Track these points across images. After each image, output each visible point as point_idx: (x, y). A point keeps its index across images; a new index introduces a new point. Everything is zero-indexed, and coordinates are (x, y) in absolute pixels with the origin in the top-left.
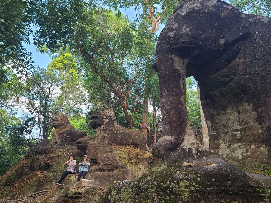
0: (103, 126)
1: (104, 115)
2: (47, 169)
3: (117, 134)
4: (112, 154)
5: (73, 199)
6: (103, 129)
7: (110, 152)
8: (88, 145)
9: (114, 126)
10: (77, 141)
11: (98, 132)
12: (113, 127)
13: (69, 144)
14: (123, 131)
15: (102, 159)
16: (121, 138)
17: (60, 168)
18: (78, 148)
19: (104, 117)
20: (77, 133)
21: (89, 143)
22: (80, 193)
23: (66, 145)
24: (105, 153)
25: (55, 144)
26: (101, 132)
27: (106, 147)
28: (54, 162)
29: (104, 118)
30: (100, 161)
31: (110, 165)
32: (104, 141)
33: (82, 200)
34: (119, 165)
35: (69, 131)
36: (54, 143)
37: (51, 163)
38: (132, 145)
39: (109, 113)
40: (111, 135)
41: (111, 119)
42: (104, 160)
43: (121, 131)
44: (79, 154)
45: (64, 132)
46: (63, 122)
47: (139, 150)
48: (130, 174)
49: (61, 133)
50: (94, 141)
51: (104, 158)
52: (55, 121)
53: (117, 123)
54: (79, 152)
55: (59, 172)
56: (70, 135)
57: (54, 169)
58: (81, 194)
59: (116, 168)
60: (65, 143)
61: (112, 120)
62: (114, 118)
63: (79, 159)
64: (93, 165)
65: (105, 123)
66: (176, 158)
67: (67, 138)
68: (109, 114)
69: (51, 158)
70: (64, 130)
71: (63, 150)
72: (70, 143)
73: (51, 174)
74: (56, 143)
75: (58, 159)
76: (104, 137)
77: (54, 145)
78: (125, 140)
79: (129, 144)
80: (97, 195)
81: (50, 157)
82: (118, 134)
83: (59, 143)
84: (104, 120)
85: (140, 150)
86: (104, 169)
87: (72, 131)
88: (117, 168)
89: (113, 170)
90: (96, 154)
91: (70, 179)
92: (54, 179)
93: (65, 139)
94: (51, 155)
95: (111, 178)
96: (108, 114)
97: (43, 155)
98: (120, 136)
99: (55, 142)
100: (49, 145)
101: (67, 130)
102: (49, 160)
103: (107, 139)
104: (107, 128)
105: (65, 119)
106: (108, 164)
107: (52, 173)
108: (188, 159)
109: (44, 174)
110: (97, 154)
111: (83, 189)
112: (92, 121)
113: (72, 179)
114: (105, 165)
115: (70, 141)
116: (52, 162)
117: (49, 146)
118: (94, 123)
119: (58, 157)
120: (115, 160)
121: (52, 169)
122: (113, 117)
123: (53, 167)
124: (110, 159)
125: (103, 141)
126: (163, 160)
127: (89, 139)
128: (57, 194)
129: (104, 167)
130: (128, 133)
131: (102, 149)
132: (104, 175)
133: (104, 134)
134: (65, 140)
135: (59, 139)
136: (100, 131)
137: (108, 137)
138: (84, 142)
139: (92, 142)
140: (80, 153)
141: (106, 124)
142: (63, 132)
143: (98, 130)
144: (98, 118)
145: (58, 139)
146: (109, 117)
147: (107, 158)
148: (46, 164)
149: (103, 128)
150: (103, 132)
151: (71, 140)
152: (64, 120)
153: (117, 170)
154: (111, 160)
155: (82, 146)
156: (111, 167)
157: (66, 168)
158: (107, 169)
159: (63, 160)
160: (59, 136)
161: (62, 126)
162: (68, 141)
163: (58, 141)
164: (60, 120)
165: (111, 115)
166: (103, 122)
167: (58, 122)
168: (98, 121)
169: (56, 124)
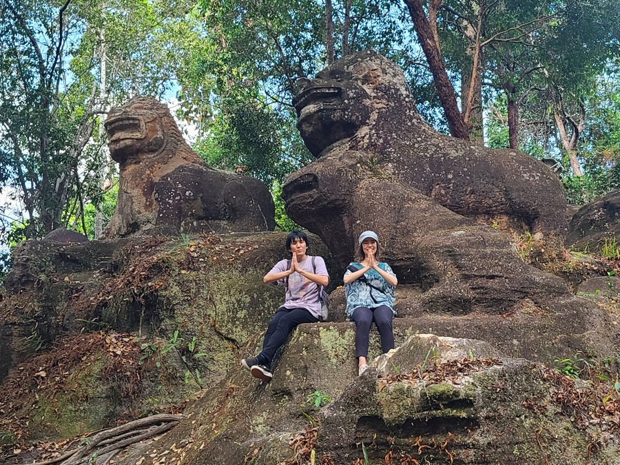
0: (364, 130)
1: (366, 80)
2: (147, 320)
12: (410, 135)
14: (460, 153)
16: (456, 186)
17: (209, 312)
19: (368, 89)
20: (225, 181)
21: (356, 183)
25: (128, 233)
28: (176, 289)
29: (368, 97)
30: (437, 263)
31: (493, 277)
34: (533, 282)
35: (191, 170)
36: (123, 231)
37: (164, 293)
38: (505, 218)
41: (400, 102)
43: (453, 153)
45: (168, 175)
46: (159, 134)
47: (538, 236)
49: (156, 180)
55: (207, 331)
56: (197, 189)
57: (180, 319)
59: (524, 293)
60: (180, 222)
61: (401, 105)
62: (408, 96)
65: (374, 116)
67: (187, 200)
68: (388, 77)
70: (170, 168)
72: (199, 224)
73: (167, 346)
75: (193, 273)
77: (124, 236)
78: (472, 192)
79: (490, 214)
82: (440, 164)
83: (147, 228)
84: (367, 102)
85: (546, 235)
86: (468, 301)
87: (201, 171)
88: (526, 295)
89: (511, 304)
91: (318, 347)
93: (178, 207)
94: (153, 258)
95: (515, 341)
96: (384, 79)
97: (91, 275)
98: (450, 176)
99: (129, 225)
100: (103, 238)
101: (181, 167)
102: (148, 278)
104: (386, 141)
106: (484, 273)
109: (135, 345)
112: (311, 108)
113: (329, 345)
114: (466, 278)
115: (199, 218)
116: (166, 289)
118: (320, 119)
119: (190, 263)
120: (510, 256)
121: (168, 321)
123: (173, 310)
127: (353, 167)
128: (260, 420)
129: (464, 290)
134: (180, 210)
135: (148, 207)
139: (369, 181)
141: (378, 121)
142: (164, 178)
144: (339, 94)
145: (143, 210)
147: (471, 244)
149: (370, 138)
151: (201, 213)
152: (162, 126)
153: (529, 306)
154: (493, 256)
155: (319, 200)
156: (500, 291)
157: (235, 311)
158: (478, 301)
159: (218, 279)
160: (145, 194)
161: (153, 151)
162: (192, 215)
163: (142, 218)
164: (142, 123)
165: (395, 80)
166: (366, 113)
167: (138, 135)
168: (344, 110)
169: (128, 142)
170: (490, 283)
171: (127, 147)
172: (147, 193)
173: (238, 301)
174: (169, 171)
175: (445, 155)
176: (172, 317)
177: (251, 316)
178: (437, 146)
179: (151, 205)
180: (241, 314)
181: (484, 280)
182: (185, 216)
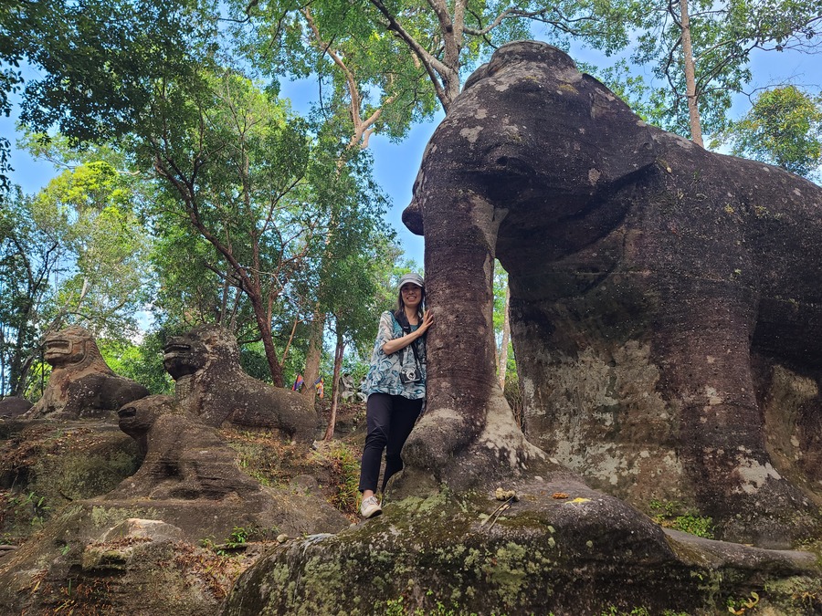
0: (200, 372)
1: (208, 342)
2: (18, 482)
3: (239, 396)
4: (222, 451)
5: (97, 577)
6: (201, 381)
7: (217, 444)
8: (153, 421)
9: (231, 374)
10: (123, 408)
11: (186, 388)
12: (228, 377)
13: (90, 416)
14: (256, 391)
15: (195, 464)
16: (249, 410)
17: (59, 481)
18: (123, 428)
19: (208, 347)
21: (159, 416)
22: (122, 560)
23: (83, 417)
24: (205, 445)
25: (47, 412)
26: (192, 389)
27: (206, 429)
28: (41, 465)
29: (207, 352)
30: (186, 469)
31: (215, 479)
32: (200, 413)
33: (124, 581)
34: (239, 483)
35: (96, 377)
36: (45, 410)
37: (32, 467)
38: (277, 430)
39: (221, 338)
40: (223, 398)
41: (227, 357)
42: (200, 466)
43: (251, 391)
44: (121, 444)
45: (80, 379)
46: (81, 352)
47: (294, 443)
48: (270, 507)
49: (72, 381)
50: (173, 410)
51: (201, 460)
52: (56, 346)
53: (240, 367)
54: (123, 440)
55: (55, 494)
56: (98, 391)
57: (39, 484)
58: (122, 562)
59: (232, 489)
61: (228, 359)
62: (234, 353)
63: (121, 459)
64: (164, 479)
65: (208, 364)
66: (473, 476)
67: (89, 397)
68: (222, 342)
69: (33, 452)
70: (83, 375)
71: (73, 432)
72: (95, 412)
73: (27, 499)
74: (52, 409)
75: (55, 456)
76: (202, 401)
77: (44, 414)
78: (258, 414)
79: (268, 427)
80: (172, 565)
81: (32, 450)
82: (242, 396)
83: (60, 411)
84: (206, 355)
85: (297, 443)
86: (197, 492)
87: (105, 379)
88: (234, 489)
89: (223, 494)
90: (178, 448)
91: (89, 518)
92: (36, 514)
94: (34, 444)
95: (216, 517)
96: (220, 343)
98: (246, 404)
99: (49, 407)
100: (30, 414)
101: (91, 375)
102: (25, 457)
103: (209, 410)
104: (212, 380)
105: (89, 343)
106: (210, 476)
107: (31, 495)
108: (500, 479)
109: (5, 498)
110: (180, 448)
111: (131, 549)
112: (171, 355)
113: (97, 516)
114: (199, 478)
115: (96, 408)
116: (34, 465)
117: (27, 417)
118: (175, 361)
119: (55, 450)
120: (230, 467)
121: (32, 485)
122: (232, 350)
123: (35, 478)
124: (217, 464)
125: (196, 412)
126: (438, 479)
127: (159, 406)
129: (196, 486)
130: (269, 396)
131: (195, 435)
132: (196, 508)
133: (202, 395)
134: (82, 402)
135: (62, 398)
136: (192, 385)
137: (211, 404)
138: (145, 413)
139: (166, 415)
140: (127, 441)
141: (209, 367)
142: (77, 381)
143: (186, 380)
144: (189, 349)
145: (58, 399)
146: (221, 350)
147: (207, 459)
148: (14, 467)
149: (202, 377)
150: (201, 388)
151: (98, 405)
152: (84, 347)
153: (234, 496)
154: (219, 467)
155: (134, 423)
156: (217, 487)
157: (77, 482)
158: (204, 492)
159: (71, 461)
160: (62, 389)
161: (75, 362)
162: (92, 406)
163: (56, 404)
164: (71, 344)
165: (227, 344)
166: (204, 361)
167: (66, 351)
168: (189, 359)
169: (58, 355)
170: (213, 482)
171: (56, 358)
172: (63, 389)
173: (80, 476)
174: (82, 377)
175: (246, 391)
176: (34, 483)
177: (87, 485)
178: (243, 385)
179: (64, 397)
180: (80, 484)
181: (210, 480)
182: (87, 406)
